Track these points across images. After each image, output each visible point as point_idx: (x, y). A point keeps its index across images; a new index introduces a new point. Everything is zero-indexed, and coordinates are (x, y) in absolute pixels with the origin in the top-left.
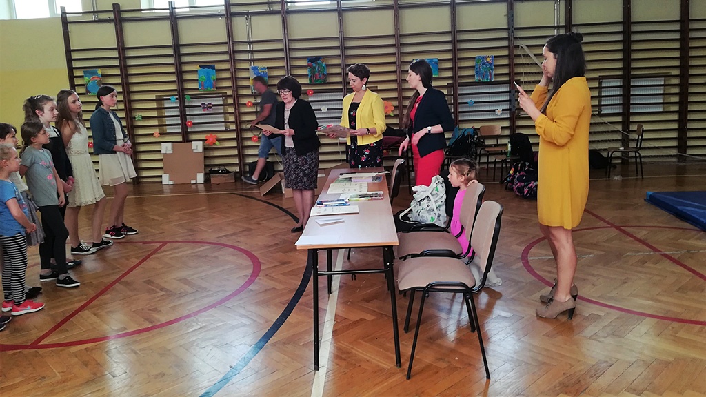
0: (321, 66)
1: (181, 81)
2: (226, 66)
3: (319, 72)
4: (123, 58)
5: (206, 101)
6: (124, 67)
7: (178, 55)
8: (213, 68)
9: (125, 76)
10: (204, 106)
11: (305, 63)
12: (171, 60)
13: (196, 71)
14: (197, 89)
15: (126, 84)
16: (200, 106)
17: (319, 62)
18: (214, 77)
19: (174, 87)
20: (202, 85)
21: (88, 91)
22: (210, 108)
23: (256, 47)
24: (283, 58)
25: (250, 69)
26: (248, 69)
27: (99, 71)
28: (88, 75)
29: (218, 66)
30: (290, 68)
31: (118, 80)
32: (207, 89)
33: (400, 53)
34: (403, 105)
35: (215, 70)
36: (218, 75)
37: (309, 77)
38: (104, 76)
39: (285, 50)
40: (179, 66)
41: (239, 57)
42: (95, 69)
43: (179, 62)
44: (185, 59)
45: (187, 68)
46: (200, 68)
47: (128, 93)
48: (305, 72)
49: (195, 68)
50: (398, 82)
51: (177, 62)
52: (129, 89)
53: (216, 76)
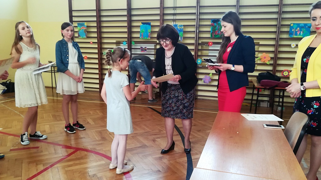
1: (130, 32)
2: (158, 24)
3: (218, 29)
4: (99, 16)
5: (144, 46)
6: (99, 22)
7: (130, 15)
8: (149, 24)
9: (99, 27)
10: (142, 49)
11: (209, 23)
12: (126, 19)
13: (139, 26)
14: (139, 38)
15: (100, 33)
16: (139, 49)
17: (219, 22)
18: (149, 31)
19: (126, 36)
20: (142, 35)
21: (79, 36)
22: (146, 50)
23: (178, 11)
24: (195, 19)
27: (86, 24)
28: (80, 26)
29: (152, 24)
30: (199, 26)
31: (95, 30)
32: (145, 38)
33: (281, 19)
34: (278, 57)
35: (150, 26)
36: (152, 29)
37: (211, 33)
38: (87, 27)
39: (196, 14)
40: (130, 22)
41: (166, 17)
42: (84, 22)
43: (130, 20)
44: (134, 18)
45: (134, 24)
46: (142, 24)
47: (100, 38)
48: (209, 29)
49: (139, 24)
50: (277, 39)
51: (129, 20)
52: (101, 36)
53: (151, 30)
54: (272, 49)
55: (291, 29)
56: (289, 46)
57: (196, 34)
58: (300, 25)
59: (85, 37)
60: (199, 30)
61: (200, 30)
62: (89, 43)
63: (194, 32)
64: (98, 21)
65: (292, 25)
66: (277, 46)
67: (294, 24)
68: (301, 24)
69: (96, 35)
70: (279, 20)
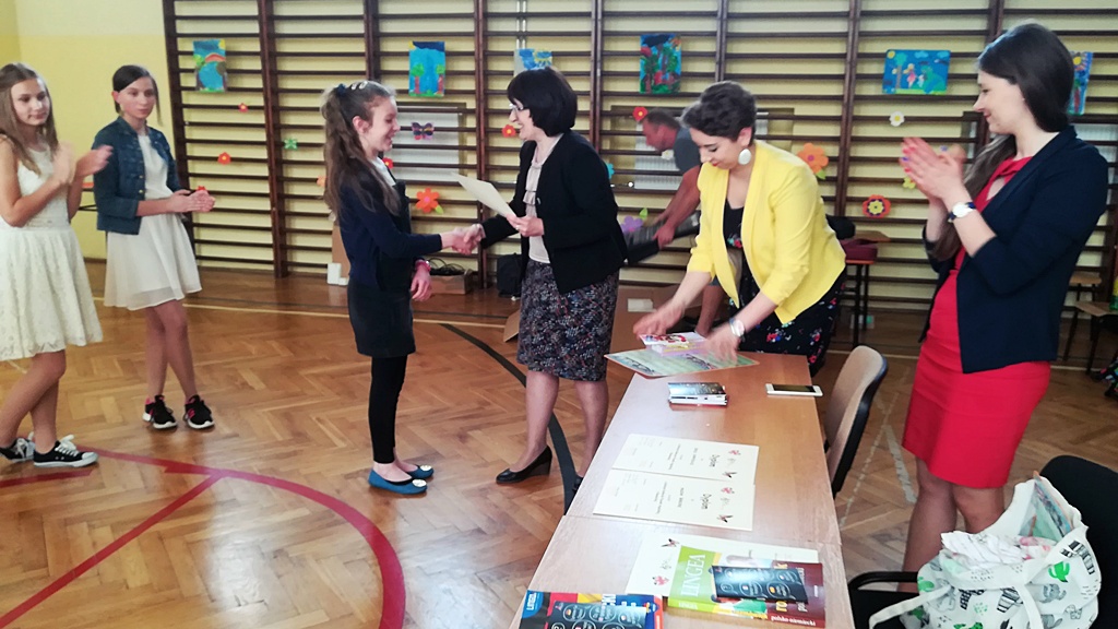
0: (671, 55)
1: (376, 73)
2: (469, 46)
3: (664, 67)
4: (268, 19)
5: (422, 118)
6: (269, 37)
7: (373, 17)
8: (440, 47)
9: (270, 55)
10: (418, 131)
11: (635, 46)
12: (359, 28)
13: (406, 54)
14: (408, 91)
15: (271, 73)
16: (408, 129)
17: (667, 45)
18: (440, 69)
20: (416, 84)
21: (200, 84)
22: (430, 133)
23: (534, 6)
24: (588, 34)
25: (516, 55)
26: (511, 54)
27: (222, 45)
28: (201, 50)
29: (451, 45)
30: (602, 55)
31: (257, 64)
32: (425, 93)
33: (857, 34)
34: (852, 155)
35: (443, 54)
36: (450, 64)
37: (641, 78)
38: (230, 54)
39: (593, 16)
40: (374, 41)
41: (496, 26)
42: (215, 39)
43: (373, 33)
44: (388, 27)
45: (389, 46)
46: (415, 48)
47: (273, 92)
48: (634, 66)
49: (406, 46)
50: (846, 100)
51: (371, 32)
52: (277, 84)
53: (447, 66)
54: (832, 130)
55: (889, 70)
56: (885, 120)
57: (592, 81)
58: (918, 55)
59: (221, 88)
60: (602, 68)
61: (606, 69)
62: (236, 108)
63: (588, 74)
64: (265, 37)
65: (891, 55)
66: (848, 120)
67: (897, 51)
68: (919, 51)
69: (258, 83)
70: (850, 38)
